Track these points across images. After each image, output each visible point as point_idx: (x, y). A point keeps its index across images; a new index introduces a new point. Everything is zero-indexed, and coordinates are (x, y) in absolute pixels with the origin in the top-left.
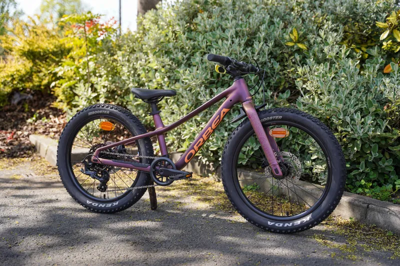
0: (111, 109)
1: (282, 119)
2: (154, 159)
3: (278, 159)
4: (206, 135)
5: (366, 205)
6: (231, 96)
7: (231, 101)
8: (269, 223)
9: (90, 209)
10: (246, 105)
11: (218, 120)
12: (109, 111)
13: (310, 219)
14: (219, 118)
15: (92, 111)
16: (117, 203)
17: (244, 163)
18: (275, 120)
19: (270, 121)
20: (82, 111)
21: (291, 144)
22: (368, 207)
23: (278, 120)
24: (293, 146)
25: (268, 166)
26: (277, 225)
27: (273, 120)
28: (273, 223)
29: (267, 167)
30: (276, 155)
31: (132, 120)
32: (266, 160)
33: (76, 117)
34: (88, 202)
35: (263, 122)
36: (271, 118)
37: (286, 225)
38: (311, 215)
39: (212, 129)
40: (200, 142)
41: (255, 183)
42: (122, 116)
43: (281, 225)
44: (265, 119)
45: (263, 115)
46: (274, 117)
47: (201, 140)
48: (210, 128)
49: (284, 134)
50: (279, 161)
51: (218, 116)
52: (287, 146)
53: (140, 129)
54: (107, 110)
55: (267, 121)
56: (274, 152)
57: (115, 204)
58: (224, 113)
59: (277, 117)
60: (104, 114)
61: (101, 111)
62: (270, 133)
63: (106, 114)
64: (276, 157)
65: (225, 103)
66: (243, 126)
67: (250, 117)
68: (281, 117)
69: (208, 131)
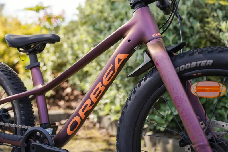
1: (213, 66)
2: (27, 129)
3: (207, 133)
4: (94, 94)
6: (129, 35)
7: (129, 41)
10: (153, 45)
11: (112, 72)
14: (113, 69)
17: (162, 129)
18: (200, 67)
19: (191, 69)
21: (216, 109)
23: (206, 67)
24: (219, 111)
25: (189, 144)
27: (196, 68)
29: (189, 146)
30: (203, 126)
31: (6, 77)
32: (186, 134)
35: (180, 72)
36: (194, 64)
39: (103, 85)
40: (87, 105)
44: (183, 66)
45: (179, 61)
46: (198, 62)
47: (88, 102)
48: (100, 84)
49: (217, 91)
50: (210, 137)
51: (112, 66)
52: (212, 111)
53: (15, 88)
55: (186, 71)
56: (200, 121)
58: (120, 60)
59: (203, 62)
62: (193, 89)
64: (204, 129)
65: (123, 45)
66: (148, 79)
67: (158, 64)
68: (211, 61)
69: (98, 88)
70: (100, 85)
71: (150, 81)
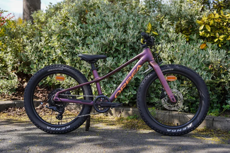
0: (64, 67)
5: (212, 119)
7: (143, 60)
8: (168, 130)
9: (49, 132)
10: (152, 63)
12: (62, 68)
13: (192, 126)
14: (136, 71)
15: (50, 69)
16: (69, 127)
18: (169, 71)
20: (43, 69)
22: (213, 120)
23: (171, 71)
26: (172, 131)
27: (168, 71)
28: (170, 130)
33: (39, 73)
34: (48, 128)
36: (167, 70)
37: (178, 131)
38: (192, 123)
40: (124, 85)
41: (135, 114)
42: (72, 72)
43: (175, 131)
46: (169, 69)
49: (174, 79)
51: (135, 70)
54: (61, 68)
55: (164, 72)
57: (67, 127)
59: (170, 69)
60: (59, 70)
61: (57, 69)
62: (166, 78)
63: (61, 71)
65: (140, 62)
66: (151, 75)
67: (156, 70)
68: (173, 69)
69: (129, 79)
70: (130, 77)
71: (152, 75)
